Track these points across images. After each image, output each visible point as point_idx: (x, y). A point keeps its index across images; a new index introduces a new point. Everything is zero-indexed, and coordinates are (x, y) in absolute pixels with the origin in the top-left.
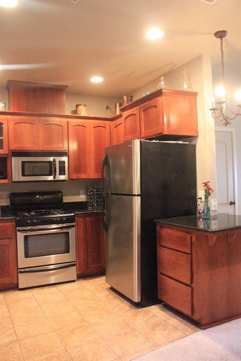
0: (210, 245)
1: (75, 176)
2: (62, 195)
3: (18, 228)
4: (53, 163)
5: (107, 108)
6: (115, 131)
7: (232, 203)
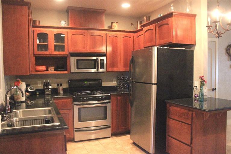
0: (204, 119)
1: (110, 69)
2: (102, 81)
3: (74, 103)
4: (97, 61)
5: (132, 24)
6: (137, 40)
7: (214, 89)
